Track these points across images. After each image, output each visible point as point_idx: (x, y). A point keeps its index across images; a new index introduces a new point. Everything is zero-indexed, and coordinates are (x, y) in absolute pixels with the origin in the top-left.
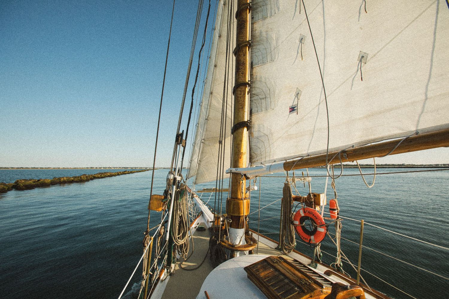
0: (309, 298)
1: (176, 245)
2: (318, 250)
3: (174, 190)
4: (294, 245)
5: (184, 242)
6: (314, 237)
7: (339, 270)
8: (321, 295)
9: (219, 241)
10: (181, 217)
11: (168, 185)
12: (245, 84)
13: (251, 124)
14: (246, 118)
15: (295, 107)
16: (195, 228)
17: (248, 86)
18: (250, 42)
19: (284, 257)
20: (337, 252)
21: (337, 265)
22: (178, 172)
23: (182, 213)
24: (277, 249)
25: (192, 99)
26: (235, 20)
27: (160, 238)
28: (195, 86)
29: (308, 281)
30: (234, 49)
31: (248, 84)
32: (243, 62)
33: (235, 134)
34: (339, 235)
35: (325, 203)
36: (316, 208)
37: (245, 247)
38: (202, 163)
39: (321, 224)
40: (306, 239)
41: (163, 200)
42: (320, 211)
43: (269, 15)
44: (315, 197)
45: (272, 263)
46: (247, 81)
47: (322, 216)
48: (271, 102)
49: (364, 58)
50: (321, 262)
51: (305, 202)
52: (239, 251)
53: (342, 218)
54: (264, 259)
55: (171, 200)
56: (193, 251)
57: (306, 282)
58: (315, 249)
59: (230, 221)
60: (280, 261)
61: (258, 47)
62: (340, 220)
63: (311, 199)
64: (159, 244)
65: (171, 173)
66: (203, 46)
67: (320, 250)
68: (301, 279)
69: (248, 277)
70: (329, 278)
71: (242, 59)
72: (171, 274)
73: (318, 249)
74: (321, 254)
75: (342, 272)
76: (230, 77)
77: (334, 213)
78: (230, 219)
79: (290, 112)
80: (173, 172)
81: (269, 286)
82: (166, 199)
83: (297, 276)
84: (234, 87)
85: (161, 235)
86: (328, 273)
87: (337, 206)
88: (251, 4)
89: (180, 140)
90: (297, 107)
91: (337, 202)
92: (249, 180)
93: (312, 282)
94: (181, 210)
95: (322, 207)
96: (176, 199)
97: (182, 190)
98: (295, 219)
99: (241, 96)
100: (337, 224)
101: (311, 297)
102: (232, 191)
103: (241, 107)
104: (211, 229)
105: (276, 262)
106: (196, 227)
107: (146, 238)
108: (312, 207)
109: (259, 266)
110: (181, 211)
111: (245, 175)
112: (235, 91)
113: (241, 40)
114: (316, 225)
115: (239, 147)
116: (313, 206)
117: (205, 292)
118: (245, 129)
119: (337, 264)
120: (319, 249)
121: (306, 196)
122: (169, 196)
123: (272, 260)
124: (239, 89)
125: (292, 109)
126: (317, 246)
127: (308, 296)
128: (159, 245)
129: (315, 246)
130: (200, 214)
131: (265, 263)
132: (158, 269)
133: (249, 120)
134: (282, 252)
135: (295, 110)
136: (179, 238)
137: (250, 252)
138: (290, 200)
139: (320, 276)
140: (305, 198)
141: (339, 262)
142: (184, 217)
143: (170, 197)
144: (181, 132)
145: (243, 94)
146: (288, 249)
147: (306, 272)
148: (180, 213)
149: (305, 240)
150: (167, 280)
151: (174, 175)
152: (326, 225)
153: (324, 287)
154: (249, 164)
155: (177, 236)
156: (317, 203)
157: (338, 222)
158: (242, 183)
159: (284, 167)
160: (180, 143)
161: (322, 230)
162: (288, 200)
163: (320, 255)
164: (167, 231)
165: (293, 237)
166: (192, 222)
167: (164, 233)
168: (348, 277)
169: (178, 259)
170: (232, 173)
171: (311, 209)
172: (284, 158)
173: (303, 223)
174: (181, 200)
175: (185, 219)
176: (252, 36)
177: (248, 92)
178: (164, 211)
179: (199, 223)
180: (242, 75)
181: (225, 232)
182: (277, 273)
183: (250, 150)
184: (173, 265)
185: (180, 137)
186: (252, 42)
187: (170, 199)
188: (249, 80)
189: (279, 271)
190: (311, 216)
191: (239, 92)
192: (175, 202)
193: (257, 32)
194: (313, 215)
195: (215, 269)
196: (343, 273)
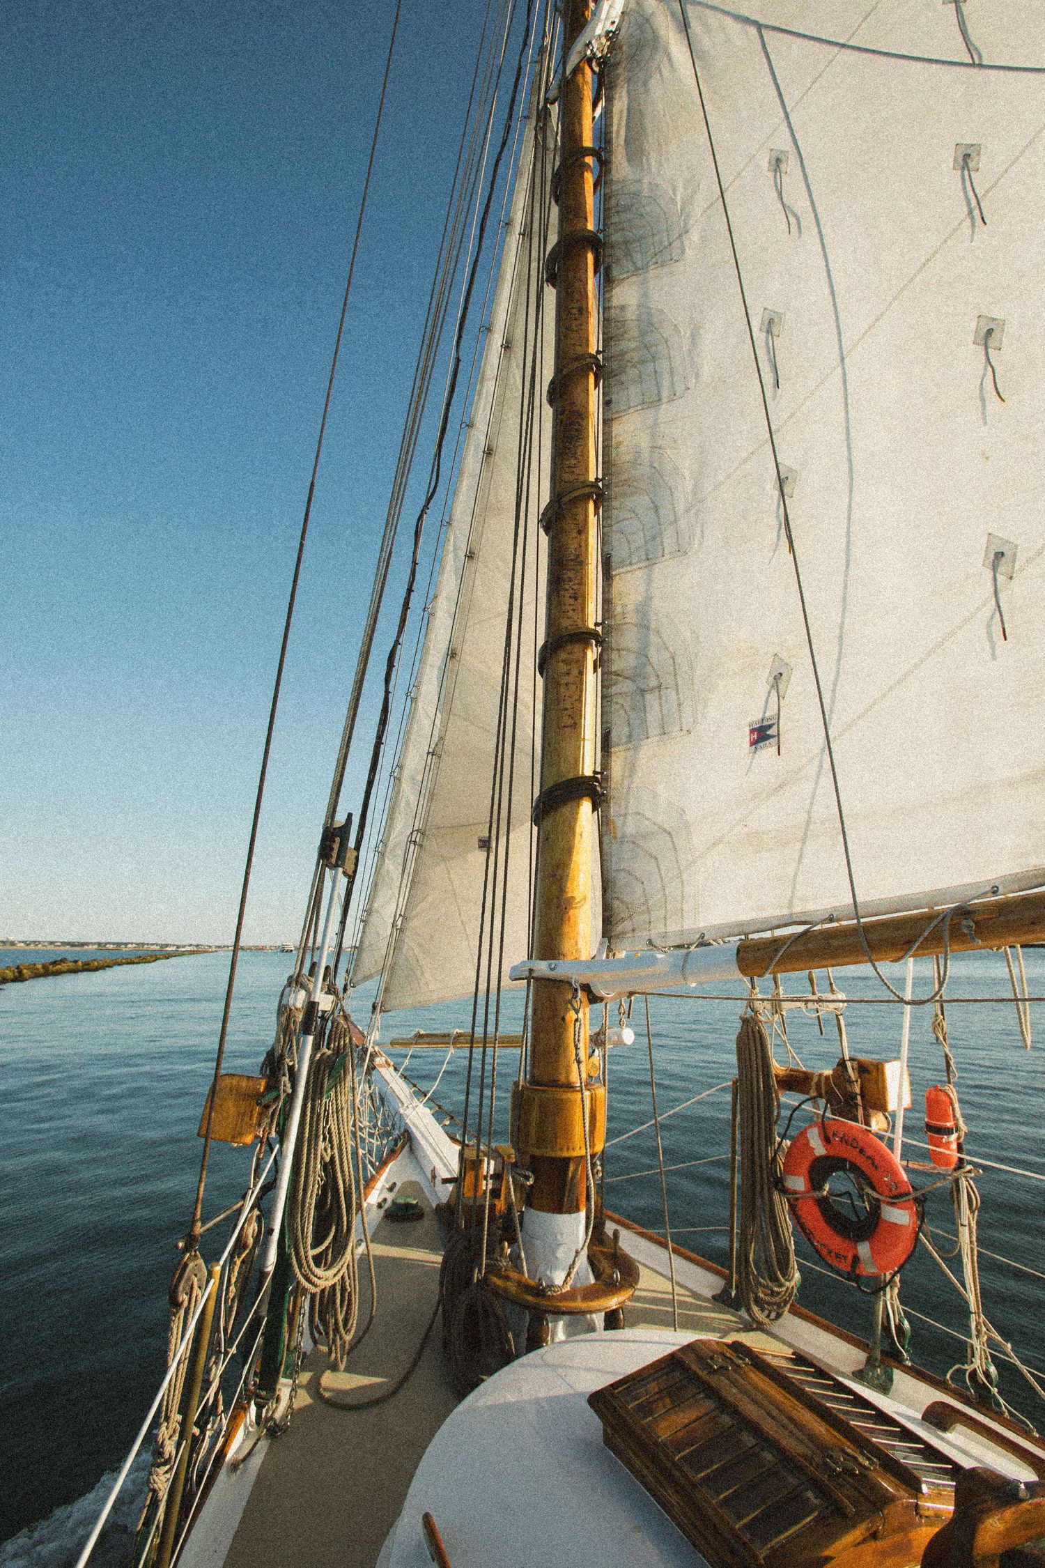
0: (864, 1541)
1: (305, 1291)
2: (892, 1305)
3: (305, 1054)
4: (792, 1283)
5: (339, 1277)
6: (872, 1248)
7: (983, 1401)
8: (913, 1526)
9: (480, 1271)
10: (329, 1167)
11: (285, 1036)
12: (584, 637)
13: (605, 788)
14: (588, 766)
15: (770, 726)
16: (380, 1206)
17: (594, 642)
18: (600, 484)
19: (753, 1340)
20: (969, 1318)
21: (973, 1374)
22: (325, 975)
23: (332, 1148)
24: (722, 1300)
25: (387, 693)
26: (548, 412)
27: (238, 1263)
28: (397, 643)
29: (855, 1458)
30: (541, 511)
31: (594, 635)
32: (578, 556)
33: (547, 824)
34: (971, 1238)
35: (907, 1101)
36: (873, 1122)
37: (591, 1294)
38: (410, 925)
39: (895, 1192)
40: (837, 1256)
41: (262, 1095)
42: (888, 1134)
43: (665, 394)
44: (867, 1076)
45: (703, 1374)
46: (591, 625)
47: (896, 1158)
48: (680, 705)
49: (1003, 560)
50: (909, 1363)
51: (826, 1092)
52: (564, 1313)
53: (976, 1165)
54: (672, 1357)
55: (291, 1098)
56: (372, 1318)
57: (850, 1465)
58: (877, 1302)
59: (527, 1178)
60: (738, 1366)
61: (629, 503)
62: (969, 1172)
63: (851, 1082)
64: (232, 1288)
65: (295, 982)
66: (429, 500)
67: (900, 1307)
68: (823, 1448)
69: (608, 1440)
70: (942, 1439)
71: (573, 546)
72: (273, 1431)
73: (891, 1303)
74: (906, 1324)
75: (998, 1405)
76: (529, 609)
77: (947, 1145)
78: (528, 1173)
79: (754, 743)
80: (304, 980)
81: (694, 1485)
82: (273, 1095)
83: (812, 1438)
84: (544, 647)
85: (245, 1246)
86: (939, 1417)
87: (954, 1116)
88: (600, 357)
89: (335, 854)
90: (775, 726)
91: (954, 1096)
92: (603, 1004)
93: (872, 1463)
94: (331, 1137)
95: (893, 1115)
96: (315, 1091)
97: (338, 1052)
98: (789, 1169)
99: (571, 679)
100: (958, 1191)
101: (874, 1536)
102: (533, 1051)
103: (570, 722)
104: (446, 1213)
105: (721, 1367)
106: (385, 1200)
107: (186, 1265)
108: (856, 1119)
109: (653, 1387)
110: (331, 1142)
111: (586, 988)
112: (544, 665)
113: (566, 477)
114: (875, 1195)
115: (561, 878)
116: (860, 1112)
117: (427, 1518)
118: (586, 806)
119: (975, 1370)
120: (897, 1302)
121: (828, 1072)
122: (286, 1079)
123: (701, 1359)
124: (563, 655)
125: (762, 734)
126: (884, 1289)
127: (858, 1533)
128: (231, 1295)
129: (879, 1288)
130: (400, 1144)
131: (677, 1374)
132: (221, 1408)
133: (598, 773)
134: (743, 1313)
135: (769, 737)
136: (318, 1260)
137: (612, 1321)
138: (768, 1087)
139: (907, 1435)
140: (827, 1078)
141: (980, 1362)
142: (342, 1167)
143: (289, 1085)
144: (340, 819)
145: (575, 672)
146: (768, 1303)
147: (847, 1413)
148: (325, 1149)
149: (835, 1263)
150: (257, 1461)
151: (309, 993)
152: (913, 1195)
153: (925, 1488)
154: (601, 944)
155: (311, 1253)
156: (877, 1102)
157: (963, 1183)
158: (577, 1020)
159: (738, 961)
160: (337, 861)
161: (900, 1216)
162: (758, 1088)
163: (899, 1328)
164: (270, 1231)
165: (787, 1248)
166: (370, 1182)
167: (256, 1239)
168: (1026, 1434)
169: (308, 1353)
170: (536, 979)
171: (852, 1127)
172: (741, 924)
173: (821, 1188)
174: (332, 1094)
175: (346, 1174)
176: (608, 464)
177: (595, 662)
178: (261, 1143)
179: (395, 1184)
180: (572, 601)
181: (508, 1229)
182: (726, 1420)
183: (605, 889)
184: (284, 1388)
185: (338, 840)
186: (607, 486)
187: (290, 1091)
188: (600, 621)
189: (735, 1412)
190: (852, 1155)
191: (563, 668)
192: (309, 1105)
193: (622, 449)
194: (861, 1151)
195: (466, 1402)
196: (1002, 1413)
